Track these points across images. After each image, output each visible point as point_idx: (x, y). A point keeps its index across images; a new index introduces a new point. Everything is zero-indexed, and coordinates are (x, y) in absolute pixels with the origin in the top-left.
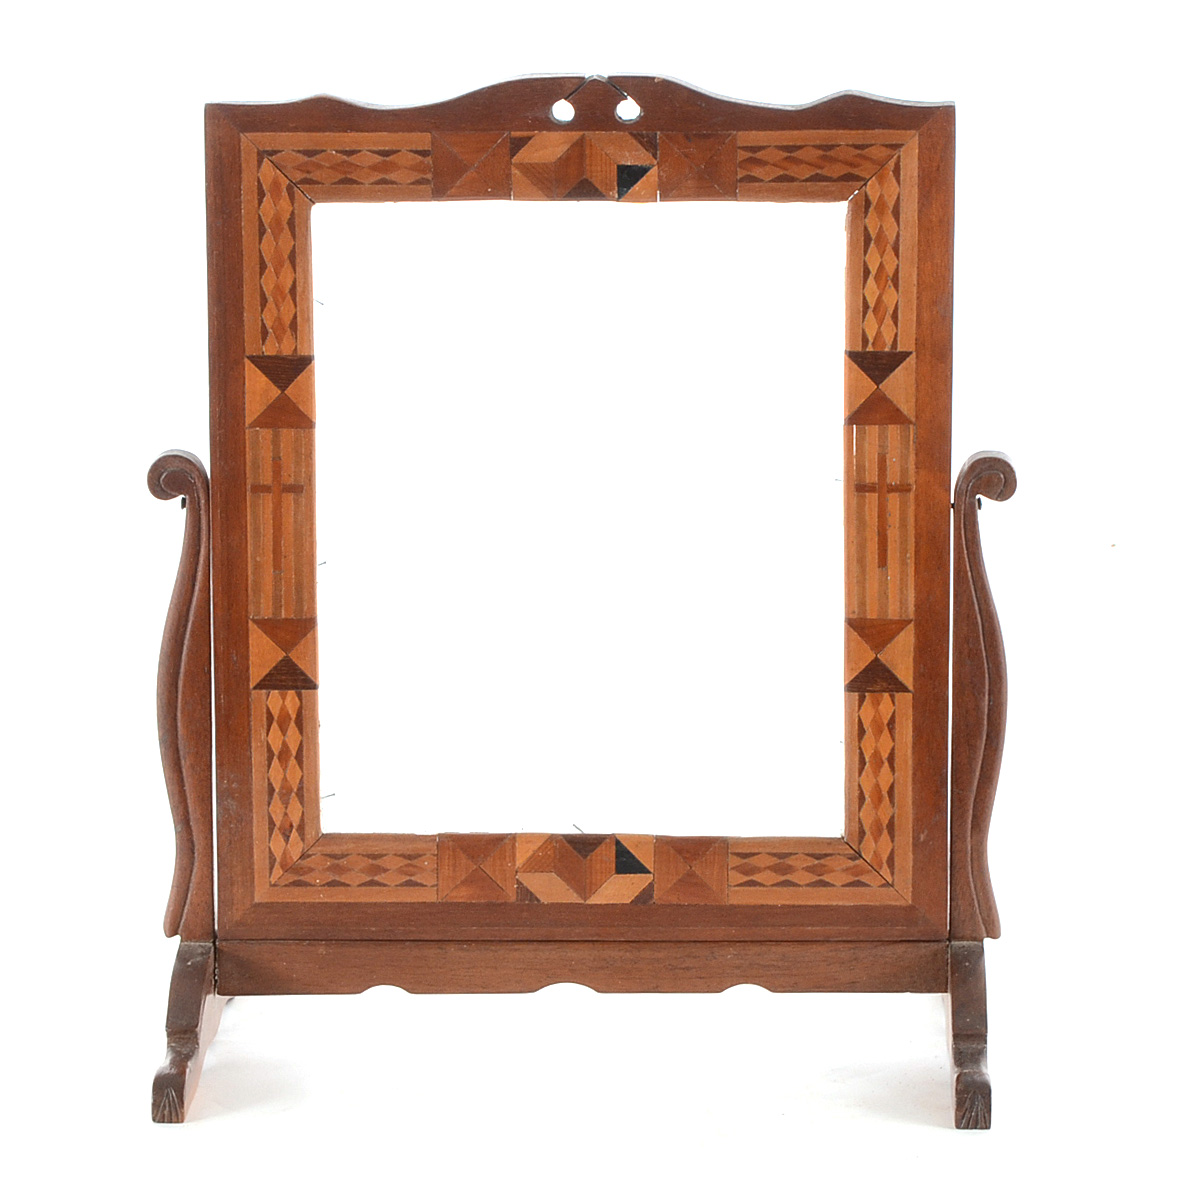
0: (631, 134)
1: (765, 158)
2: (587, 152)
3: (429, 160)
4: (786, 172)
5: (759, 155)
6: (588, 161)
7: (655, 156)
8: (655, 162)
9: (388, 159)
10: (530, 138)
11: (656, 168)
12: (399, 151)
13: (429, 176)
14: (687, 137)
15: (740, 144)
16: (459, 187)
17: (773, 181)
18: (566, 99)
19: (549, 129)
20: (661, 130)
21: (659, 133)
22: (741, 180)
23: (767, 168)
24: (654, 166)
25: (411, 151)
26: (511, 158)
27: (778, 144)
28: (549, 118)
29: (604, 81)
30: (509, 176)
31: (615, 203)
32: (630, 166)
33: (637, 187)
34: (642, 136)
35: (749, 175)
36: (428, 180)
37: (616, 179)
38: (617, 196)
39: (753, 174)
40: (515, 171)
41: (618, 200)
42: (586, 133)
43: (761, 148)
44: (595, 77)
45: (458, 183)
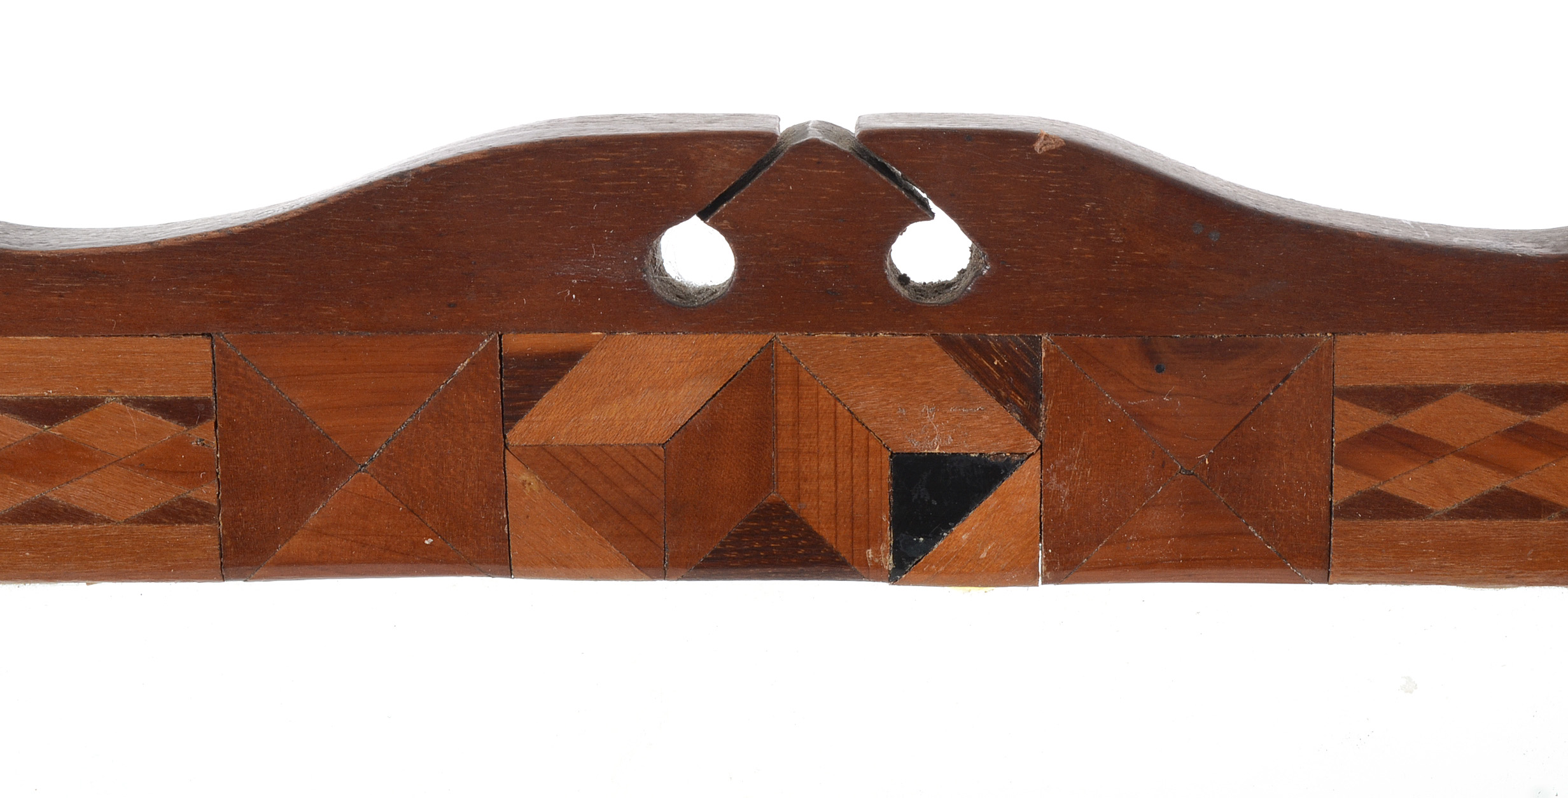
0: (948, 344)
1: (1436, 432)
2: (785, 406)
3: (203, 435)
4: (1511, 483)
5: (1412, 420)
6: (785, 441)
7: (1030, 421)
8: (1032, 444)
9: (55, 431)
10: (571, 358)
11: (1035, 462)
12: (93, 403)
13: (208, 493)
14: (1151, 356)
15: (1345, 378)
16: (318, 532)
17: (1460, 513)
18: (703, 216)
19: (643, 326)
20: (1056, 329)
21: (1045, 338)
22: (1350, 509)
23: (1444, 466)
24: (1025, 457)
25: (139, 403)
26: (505, 430)
27: (1487, 378)
28: (644, 284)
29: (844, 146)
30: (499, 492)
31: (883, 587)
32: (939, 456)
33: (963, 533)
34: (985, 350)
35: (1377, 493)
36: (205, 507)
37: (886, 499)
38: (889, 562)
39: (1387, 488)
40: (520, 476)
41: (894, 577)
42: (781, 337)
43: (1421, 395)
44: (813, 134)
45: (314, 518)
